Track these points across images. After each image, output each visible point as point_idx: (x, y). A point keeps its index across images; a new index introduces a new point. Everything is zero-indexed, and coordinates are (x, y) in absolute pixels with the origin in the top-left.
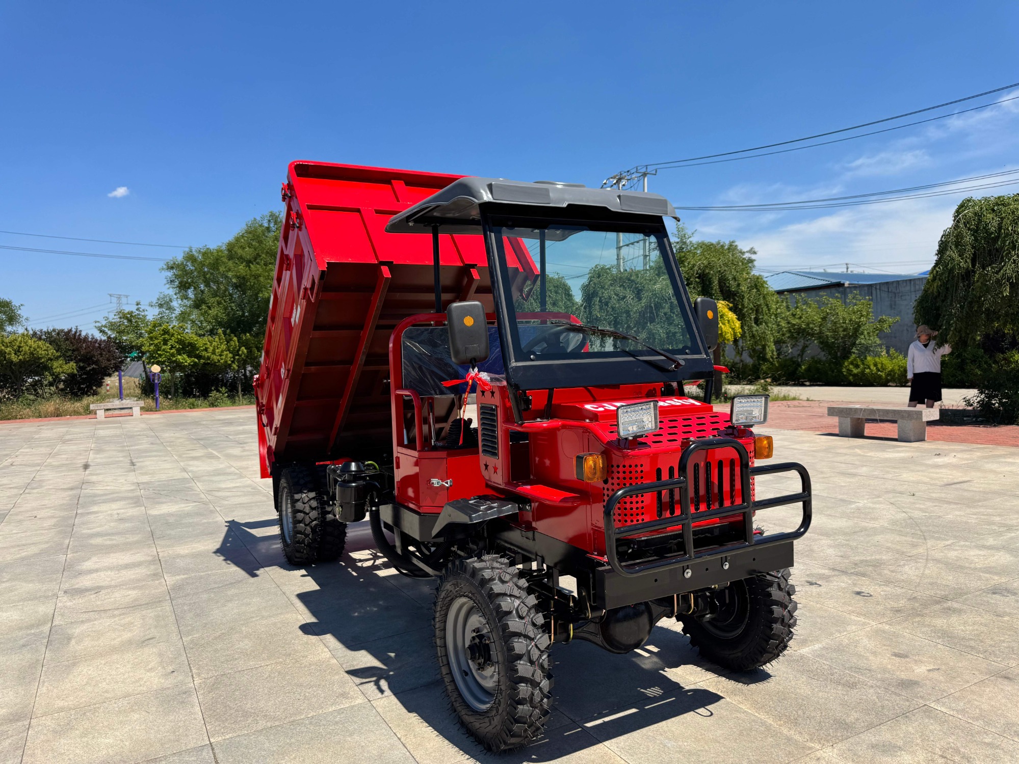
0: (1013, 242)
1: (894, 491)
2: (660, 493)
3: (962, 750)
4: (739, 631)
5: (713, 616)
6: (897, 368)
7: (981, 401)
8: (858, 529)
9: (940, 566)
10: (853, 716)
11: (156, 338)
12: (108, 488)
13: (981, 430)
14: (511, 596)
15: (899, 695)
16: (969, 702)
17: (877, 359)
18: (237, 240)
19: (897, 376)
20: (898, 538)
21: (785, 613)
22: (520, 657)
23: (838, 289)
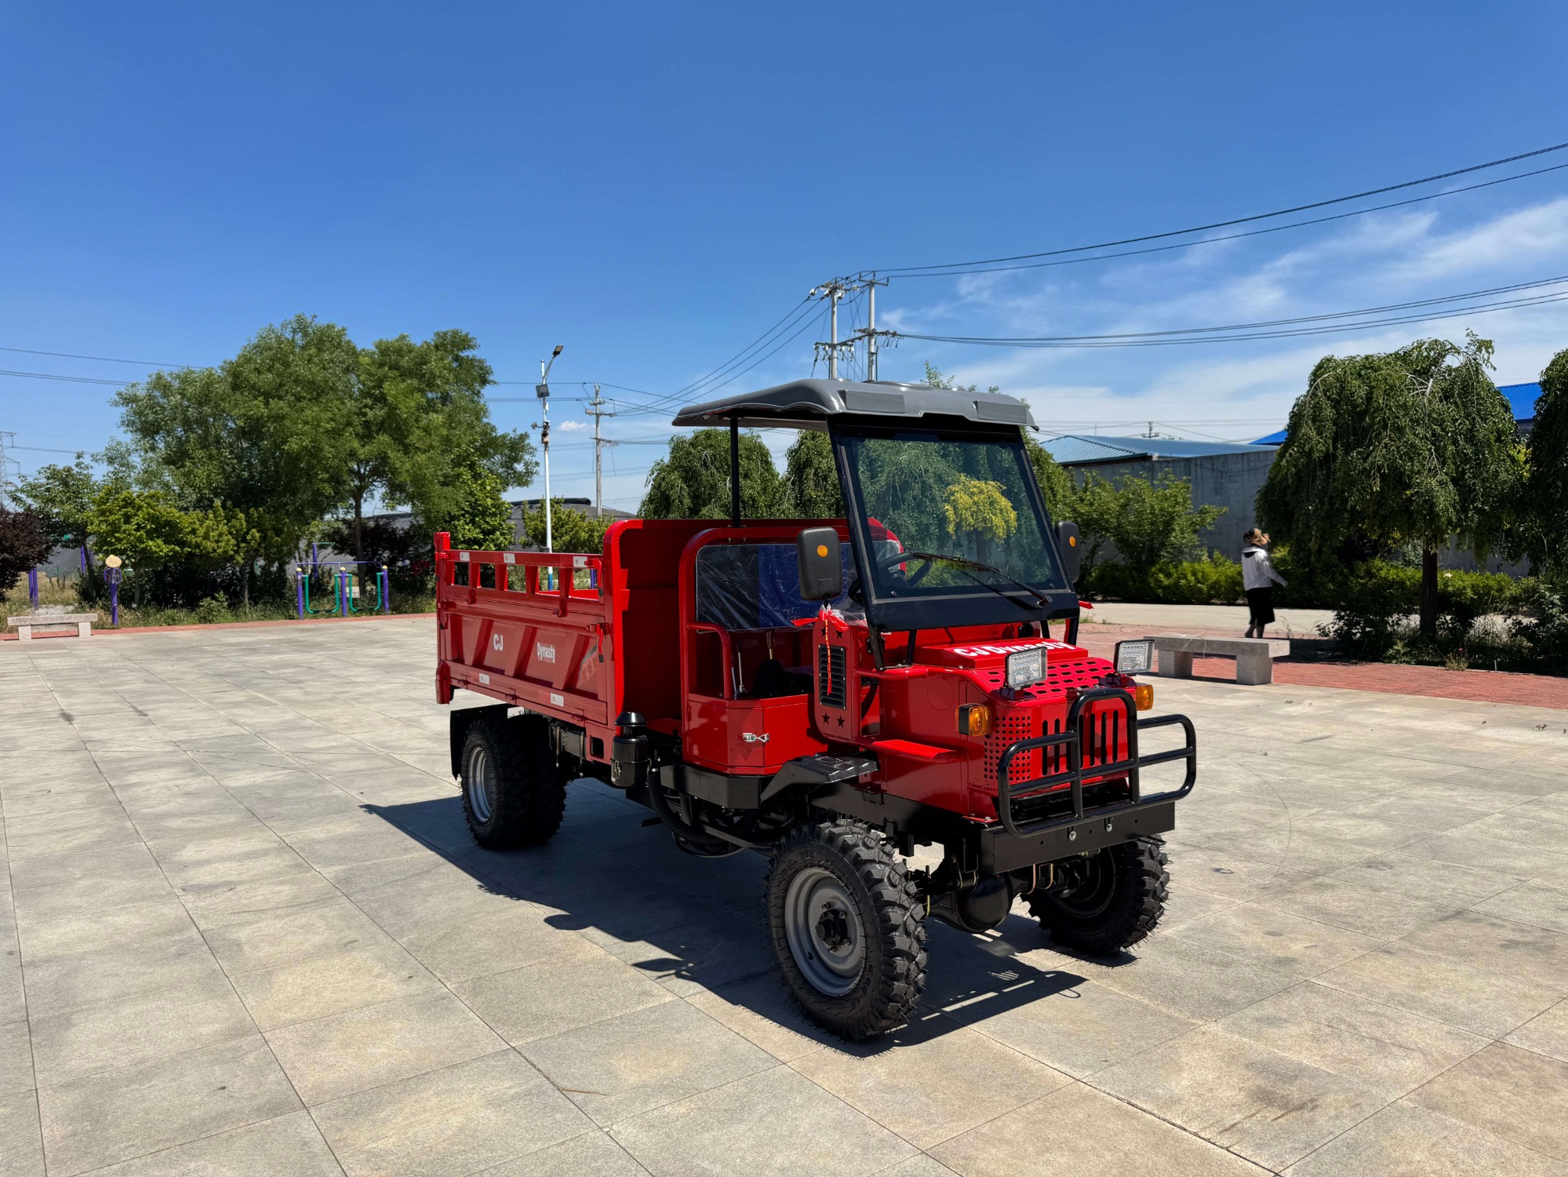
0: (1384, 419)
1: (1241, 750)
2: (1045, 749)
3: (1348, 1019)
4: (1104, 907)
5: (1073, 891)
6: (1223, 578)
7: (1338, 629)
8: (1204, 797)
9: (1306, 838)
10: (1232, 995)
11: (111, 513)
12: (131, 749)
13: (1338, 669)
14: (880, 862)
15: (1278, 972)
16: (1351, 976)
17: (1197, 566)
18: (246, 360)
19: (1223, 589)
20: (1254, 807)
21: (1157, 885)
22: (895, 928)
23: (1143, 463)
